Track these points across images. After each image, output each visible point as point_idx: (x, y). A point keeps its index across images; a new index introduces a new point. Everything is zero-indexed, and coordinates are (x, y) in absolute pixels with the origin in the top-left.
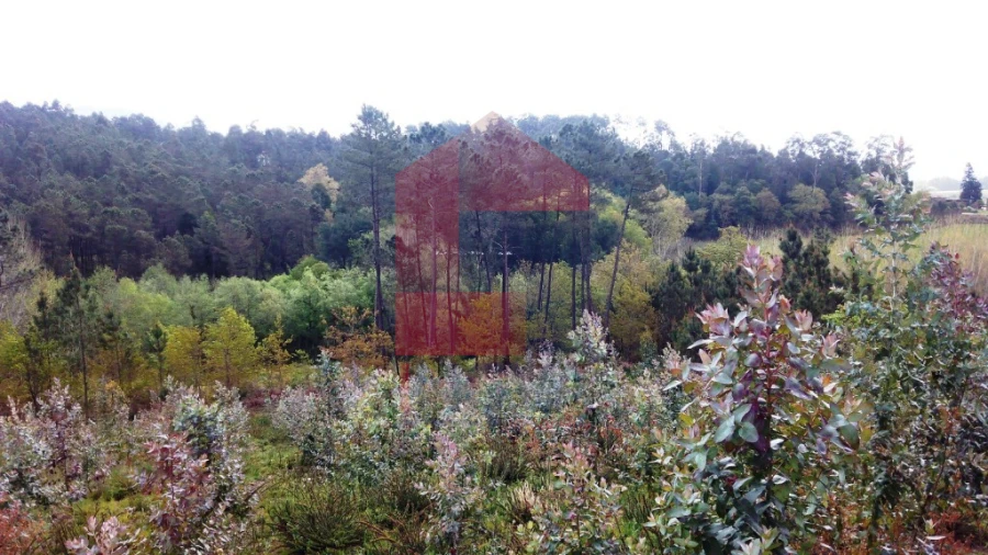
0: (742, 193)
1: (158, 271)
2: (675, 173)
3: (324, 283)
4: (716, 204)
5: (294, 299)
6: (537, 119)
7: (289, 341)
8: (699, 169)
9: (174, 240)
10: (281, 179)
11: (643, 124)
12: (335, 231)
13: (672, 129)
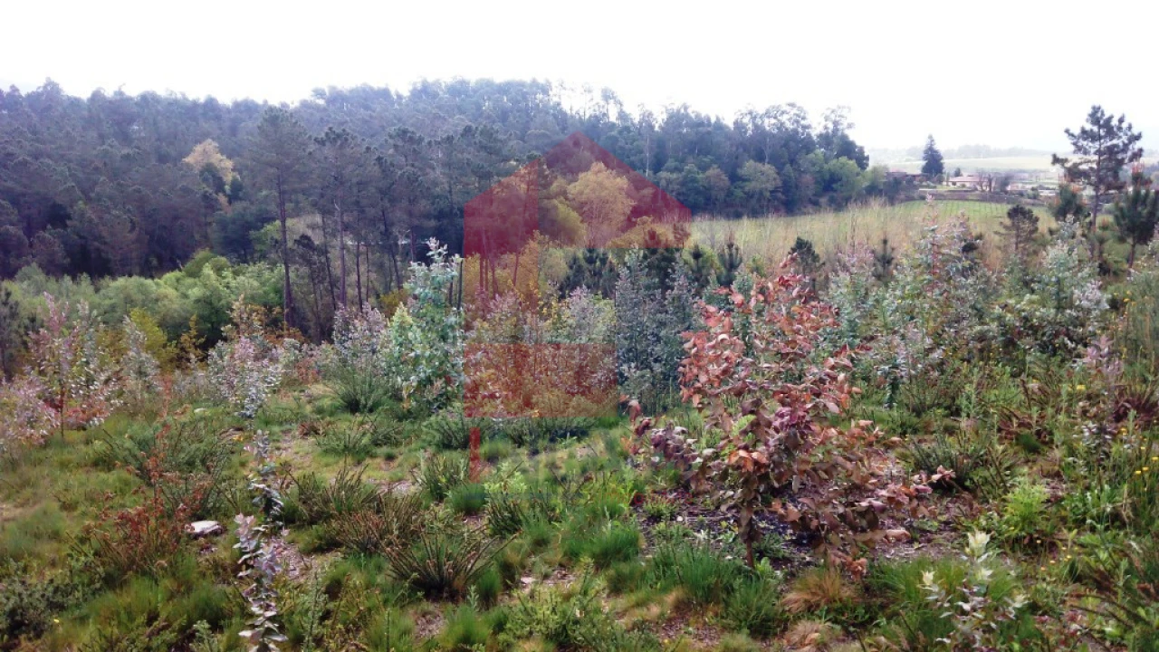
0: (689, 171)
1: (33, 271)
2: (621, 148)
3: (226, 280)
4: (663, 183)
5: (193, 299)
6: (468, 83)
7: (202, 340)
8: (645, 144)
9: (47, 235)
10: (163, 159)
11: (590, 91)
12: (234, 222)
13: (620, 98)
